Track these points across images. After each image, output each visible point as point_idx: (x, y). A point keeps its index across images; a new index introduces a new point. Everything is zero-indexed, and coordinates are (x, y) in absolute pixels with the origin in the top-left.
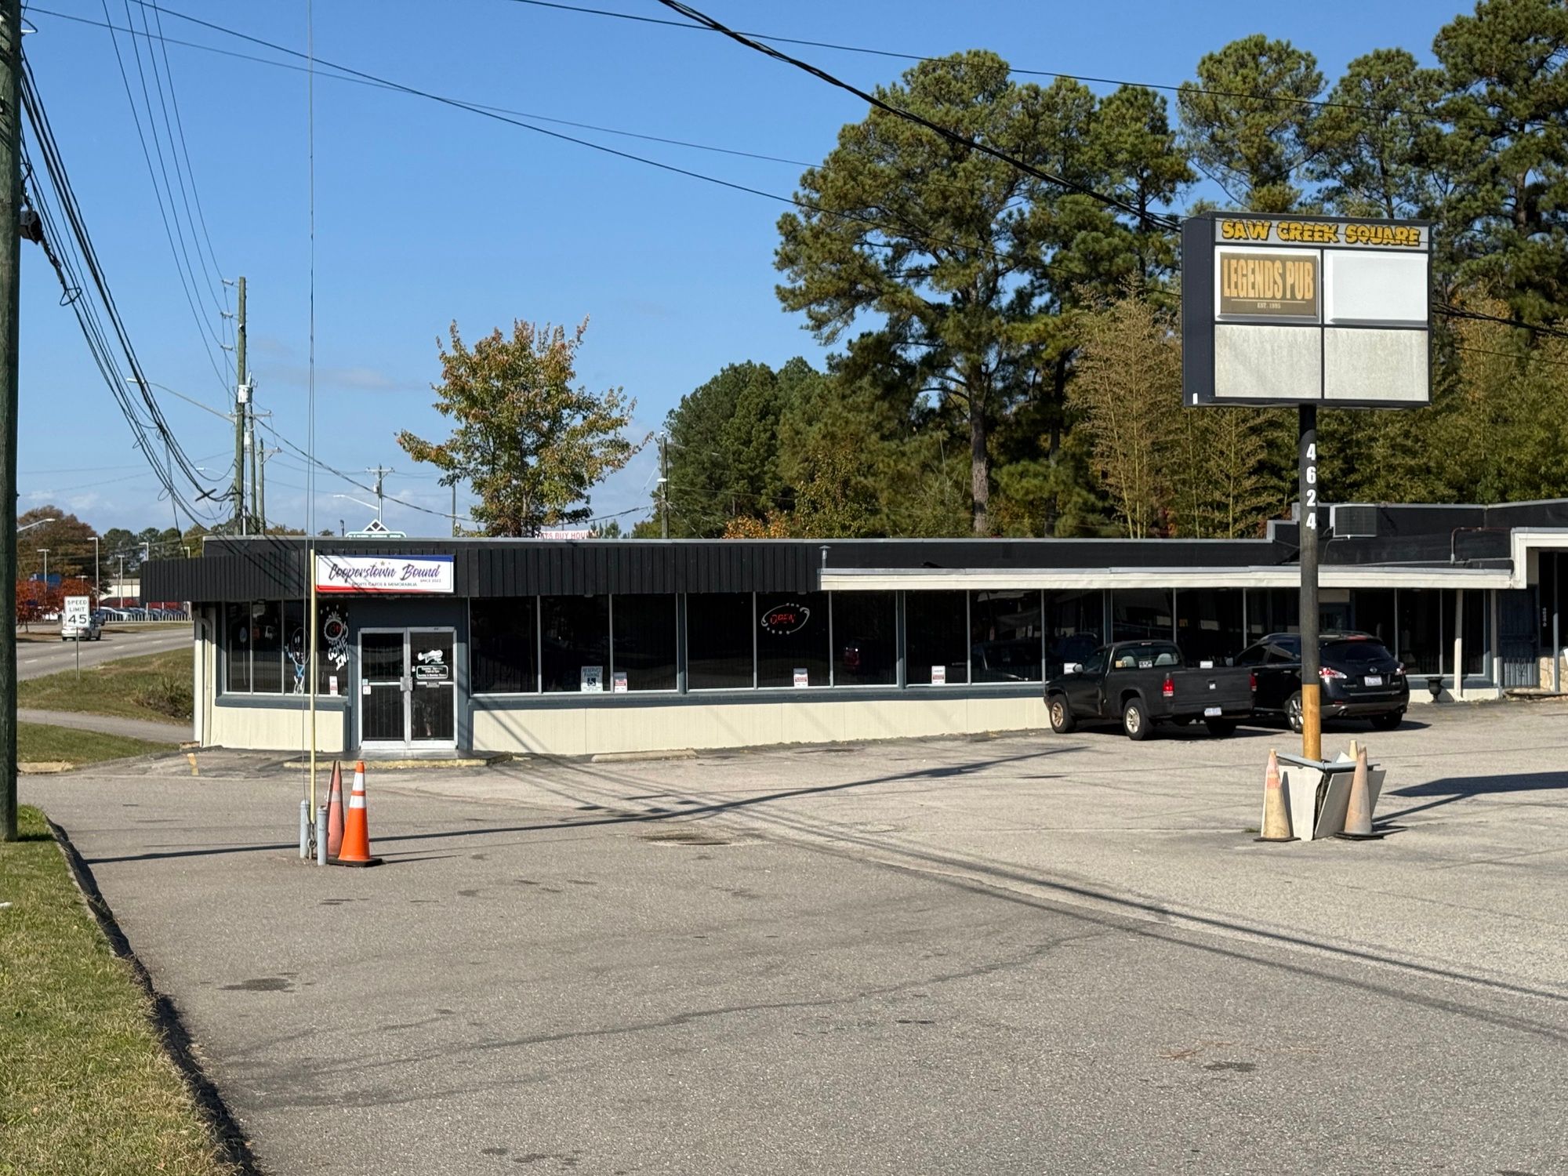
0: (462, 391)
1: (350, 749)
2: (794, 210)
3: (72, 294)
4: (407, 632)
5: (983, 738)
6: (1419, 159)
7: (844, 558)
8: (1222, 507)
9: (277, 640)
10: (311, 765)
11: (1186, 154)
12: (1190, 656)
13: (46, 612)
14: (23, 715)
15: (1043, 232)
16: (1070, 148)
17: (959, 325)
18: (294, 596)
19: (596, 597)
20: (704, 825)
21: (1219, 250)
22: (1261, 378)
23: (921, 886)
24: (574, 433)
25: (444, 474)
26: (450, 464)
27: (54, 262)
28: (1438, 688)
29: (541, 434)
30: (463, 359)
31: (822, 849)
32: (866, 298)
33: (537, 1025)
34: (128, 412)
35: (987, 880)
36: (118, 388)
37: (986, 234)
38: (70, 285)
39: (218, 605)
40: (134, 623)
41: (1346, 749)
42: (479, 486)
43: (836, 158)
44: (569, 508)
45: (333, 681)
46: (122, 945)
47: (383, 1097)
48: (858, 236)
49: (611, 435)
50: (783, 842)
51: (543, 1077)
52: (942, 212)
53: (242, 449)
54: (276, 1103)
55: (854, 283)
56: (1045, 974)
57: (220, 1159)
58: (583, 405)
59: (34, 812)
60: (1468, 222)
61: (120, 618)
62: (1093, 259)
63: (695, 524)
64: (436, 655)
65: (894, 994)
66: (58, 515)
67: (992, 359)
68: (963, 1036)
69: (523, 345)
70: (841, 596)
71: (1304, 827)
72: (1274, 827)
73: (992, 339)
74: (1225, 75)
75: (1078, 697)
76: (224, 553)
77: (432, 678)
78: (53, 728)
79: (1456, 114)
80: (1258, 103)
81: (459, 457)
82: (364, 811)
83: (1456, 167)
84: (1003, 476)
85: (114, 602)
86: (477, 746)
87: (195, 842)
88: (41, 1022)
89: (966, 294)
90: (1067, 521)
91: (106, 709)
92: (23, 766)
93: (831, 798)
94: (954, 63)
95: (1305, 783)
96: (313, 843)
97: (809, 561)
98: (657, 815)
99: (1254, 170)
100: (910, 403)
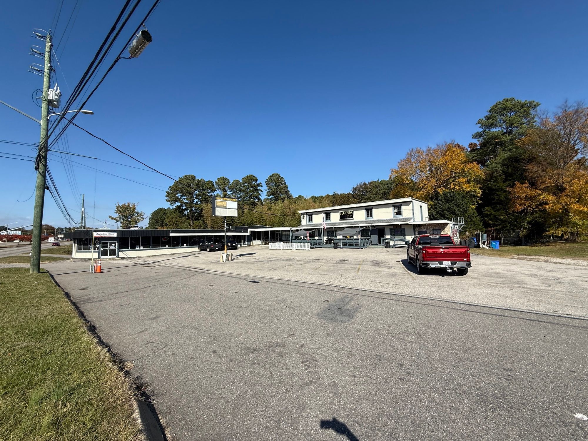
0: (119, 211)
1: (99, 258)
2: (168, 190)
3: (53, 197)
4: (109, 242)
5: (191, 252)
6: (240, 191)
7: (173, 232)
8: (219, 226)
9: (88, 242)
10: (92, 260)
11: (216, 188)
12: (215, 243)
13: (45, 239)
14: (42, 255)
15: (199, 195)
16: (203, 186)
17: (189, 205)
18: (91, 237)
19: (138, 237)
20: (152, 265)
21: (216, 200)
22: (220, 214)
23: (180, 270)
24: (136, 216)
25: (116, 221)
26: (117, 220)
27: (51, 192)
28: (241, 245)
29: (131, 216)
30: (119, 207)
31: (168, 266)
32: (177, 201)
33: (125, 290)
34: (62, 212)
35: (188, 269)
36: (61, 209)
37: (193, 195)
38: (53, 195)
39: (77, 239)
40: (62, 241)
41: (229, 252)
42: (121, 223)
43: (174, 185)
44: (135, 226)
45: (97, 249)
46: (59, 286)
47: (102, 301)
48: (177, 194)
49: (141, 217)
50: (163, 266)
51: (125, 296)
52: (187, 192)
53: (82, 217)
54: (84, 303)
55: (176, 199)
56: (193, 278)
57: (75, 310)
58: (137, 213)
59: (42, 269)
60: (245, 198)
61: (59, 240)
62: (205, 199)
63: (154, 227)
64: (114, 245)
65: (174, 282)
66: (48, 225)
67: (193, 209)
68: (181, 286)
69: (129, 205)
70: (172, 236)
71: (225, 260)
72: (221, 261)
73: (193, 207)
74: (220, 180)
75: (202, 247)
76: (79, 232)
77: (113, 248)
78: (46, 256)
79: (244, 187)
80: (223, 184)
81: (118, 219)
82: (101, 266)
83: (244, 192)
84: (194, 222)
85: (58, 238)
86: (119, 256)
87: (72, 271)
88: (45, 297)
89: (190, 202)
90: (202, 227)
91: (56, 254)
92: (41, 262)
93: (170, 260)
94: (189, 176)
95: (225, 256)
96: (92, 270)
97: (169, 232)
98: (146, 264)
99: (223, 191)
100: (183, 213)
